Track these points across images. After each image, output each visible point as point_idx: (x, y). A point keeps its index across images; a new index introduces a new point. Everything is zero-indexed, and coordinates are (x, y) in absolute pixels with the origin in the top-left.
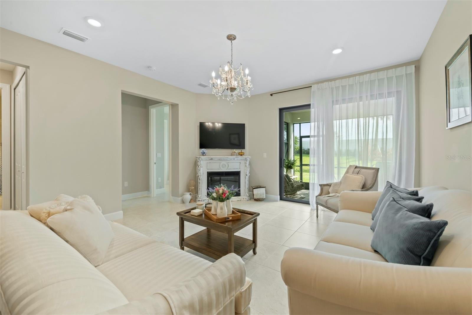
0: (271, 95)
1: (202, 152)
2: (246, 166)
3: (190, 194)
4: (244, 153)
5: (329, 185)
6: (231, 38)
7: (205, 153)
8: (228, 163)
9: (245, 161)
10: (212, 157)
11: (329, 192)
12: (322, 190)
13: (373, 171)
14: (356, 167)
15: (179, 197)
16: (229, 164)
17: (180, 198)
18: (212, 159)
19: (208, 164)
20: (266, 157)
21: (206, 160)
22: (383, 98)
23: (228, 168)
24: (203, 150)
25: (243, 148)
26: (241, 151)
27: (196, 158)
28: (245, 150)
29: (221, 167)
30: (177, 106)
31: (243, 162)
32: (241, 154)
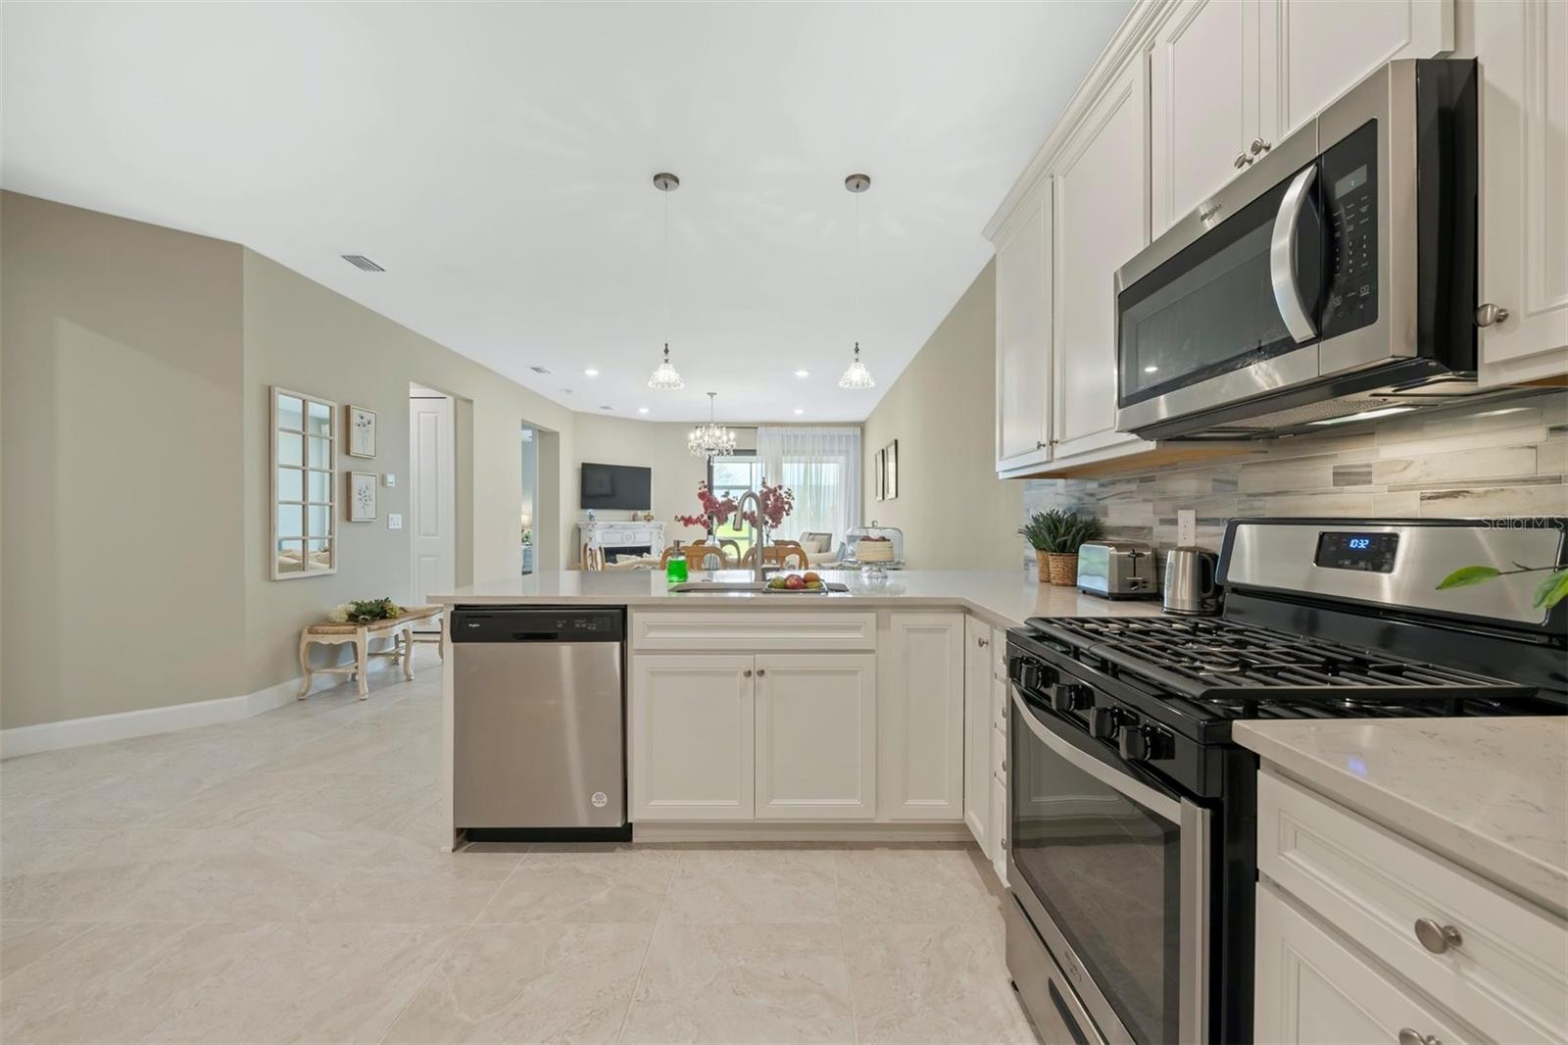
1: (589, 514)
4: (653, 517)
6: (711, 395)
7: (593, 516)
8: (635, 532)
9: (659, 530)
13: (826, 537)
16: (637, 535)
19: (605, 535)
21: (601, 529)
22: (834, 455)
23: (635, 541)
24: (590, 510)
25: (649, 509)
26: (645, 513)
27: (577, 525)
28: (652, 512)
29: (624, 538)
30: (555, 435)
31: (655, 532)
32: (648, 519)
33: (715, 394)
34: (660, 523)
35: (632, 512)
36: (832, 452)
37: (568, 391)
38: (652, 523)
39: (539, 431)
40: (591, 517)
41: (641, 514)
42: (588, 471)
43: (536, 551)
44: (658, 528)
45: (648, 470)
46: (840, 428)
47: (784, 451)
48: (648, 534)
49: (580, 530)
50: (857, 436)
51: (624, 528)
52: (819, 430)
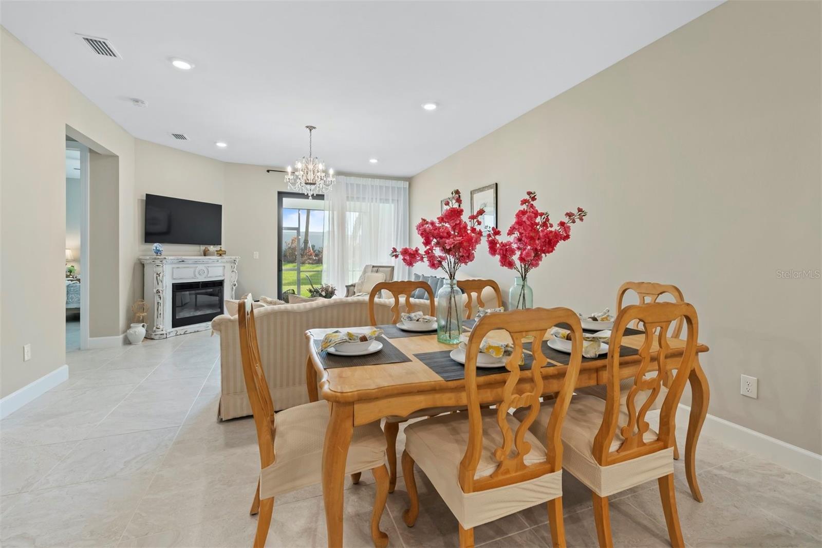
0: (268, 171)
1: (155, 248)
2: (233, 271)
3: (143, 326)
4: (225, 252)
5: (353, 286)
6: (311, 128)
7: (159, 250)
8: (208, 267)
9: (233, 265)
10: (184, 257)
11: (354, 292)
12: (348, 291)
14: (373, 267)
15: (119, 335)
16: (210, 269)
17: (121, 337)
18: (183, 261)
19: (174, 270)
20: (257, 257)
21: (172, 263)
22: (389, 203)
23: (209, 276)
24: (156, 244)
25: (221, 244)
26: (218, 248)
27: (139, 259)
28: (223, 247)
29: (197, 273)
30: (113, 158)
31: (228, 266)
32: (221, 253)
33: (314, 128)
34: (234, 257)
35: (203, 248)
36: (387, 201)
37: (136, 101)
38: (225, 257)
39: (91, 151)
40: (158, 252)
41: (212, 248)
42: (153, 203)
43: (85, 288)
44: (231, 262)
45: (219, 207)
46: (394, 181)
47: (348, 197)
48: (222, 268)
49: (143, 265)
50: (406, 188)
51: (196, 262)
52: (377, 182)
